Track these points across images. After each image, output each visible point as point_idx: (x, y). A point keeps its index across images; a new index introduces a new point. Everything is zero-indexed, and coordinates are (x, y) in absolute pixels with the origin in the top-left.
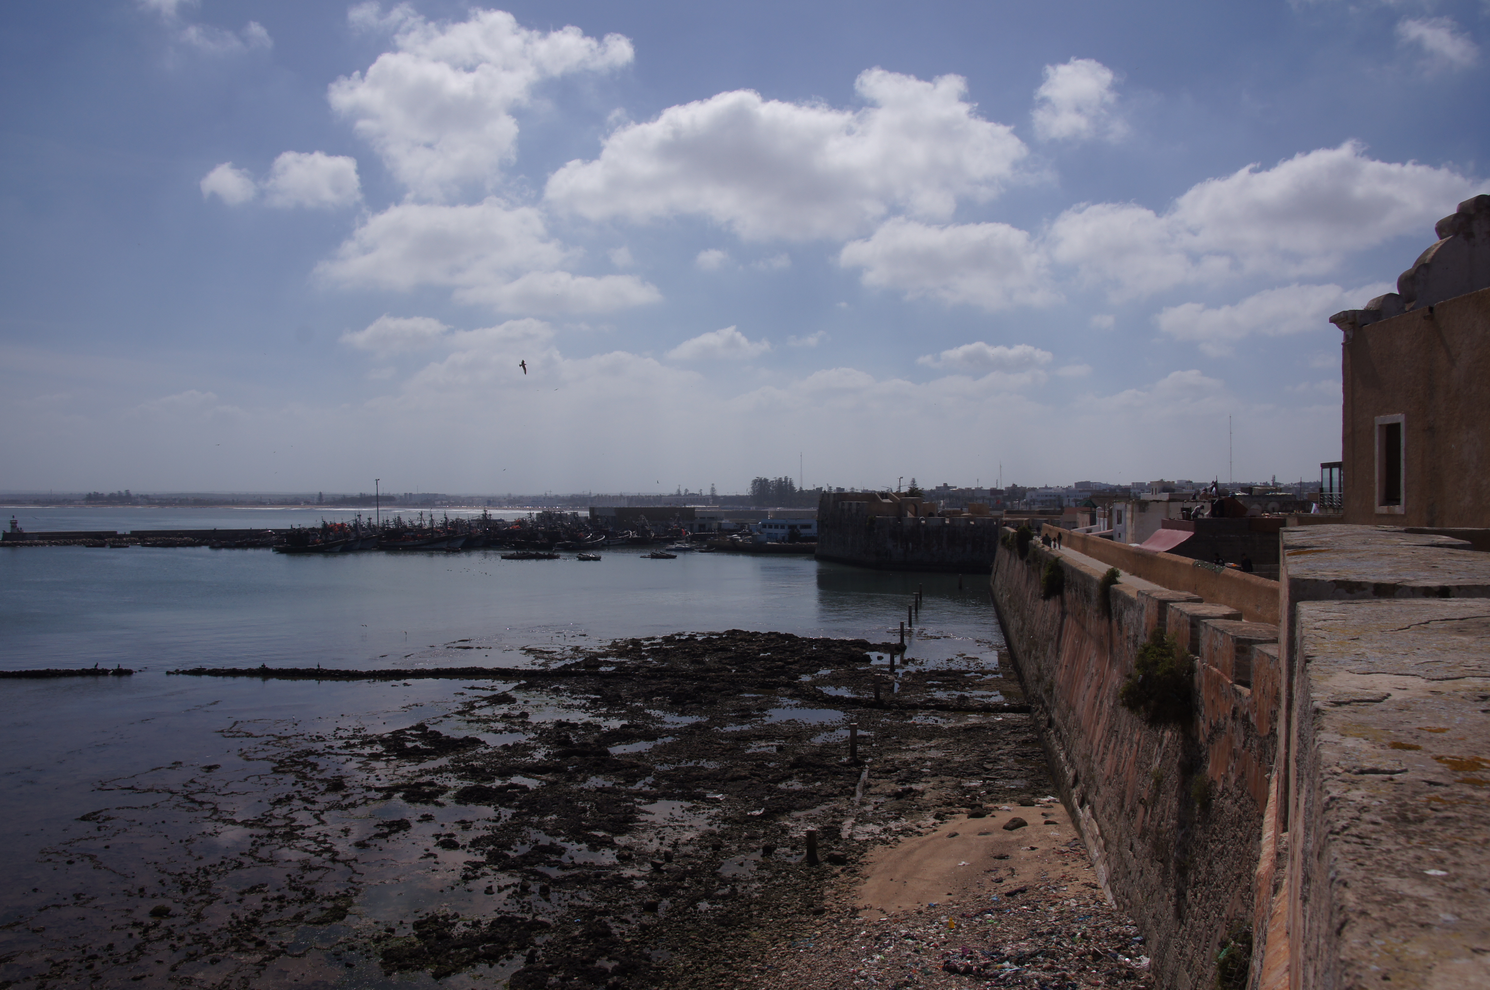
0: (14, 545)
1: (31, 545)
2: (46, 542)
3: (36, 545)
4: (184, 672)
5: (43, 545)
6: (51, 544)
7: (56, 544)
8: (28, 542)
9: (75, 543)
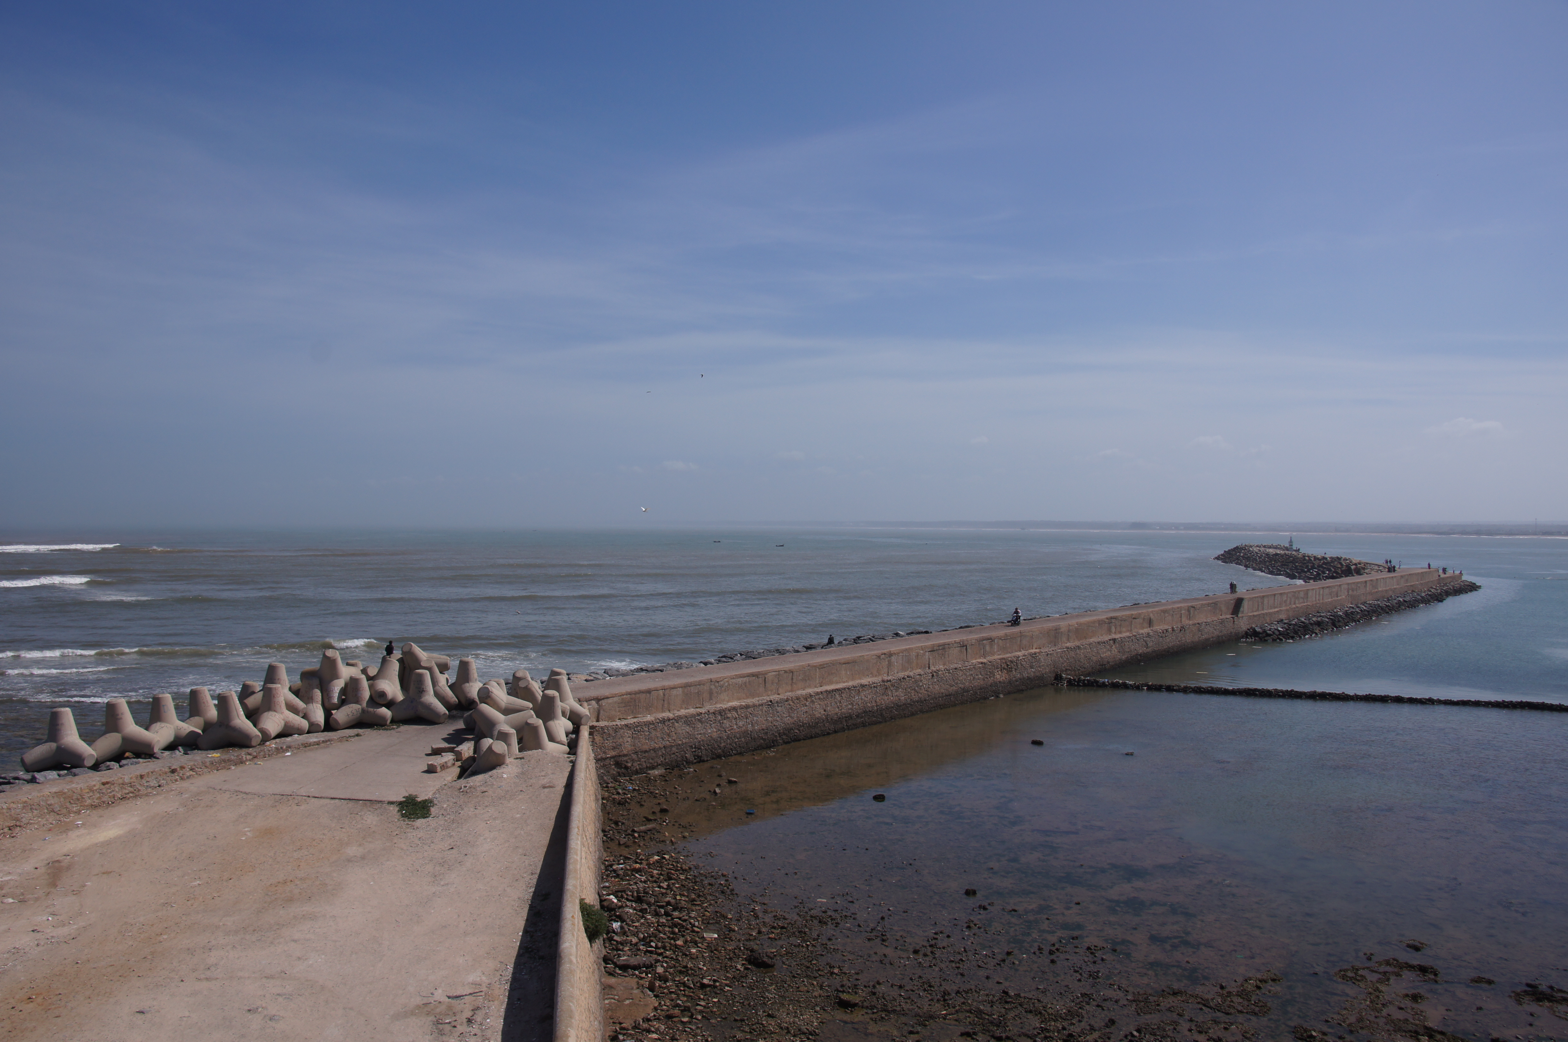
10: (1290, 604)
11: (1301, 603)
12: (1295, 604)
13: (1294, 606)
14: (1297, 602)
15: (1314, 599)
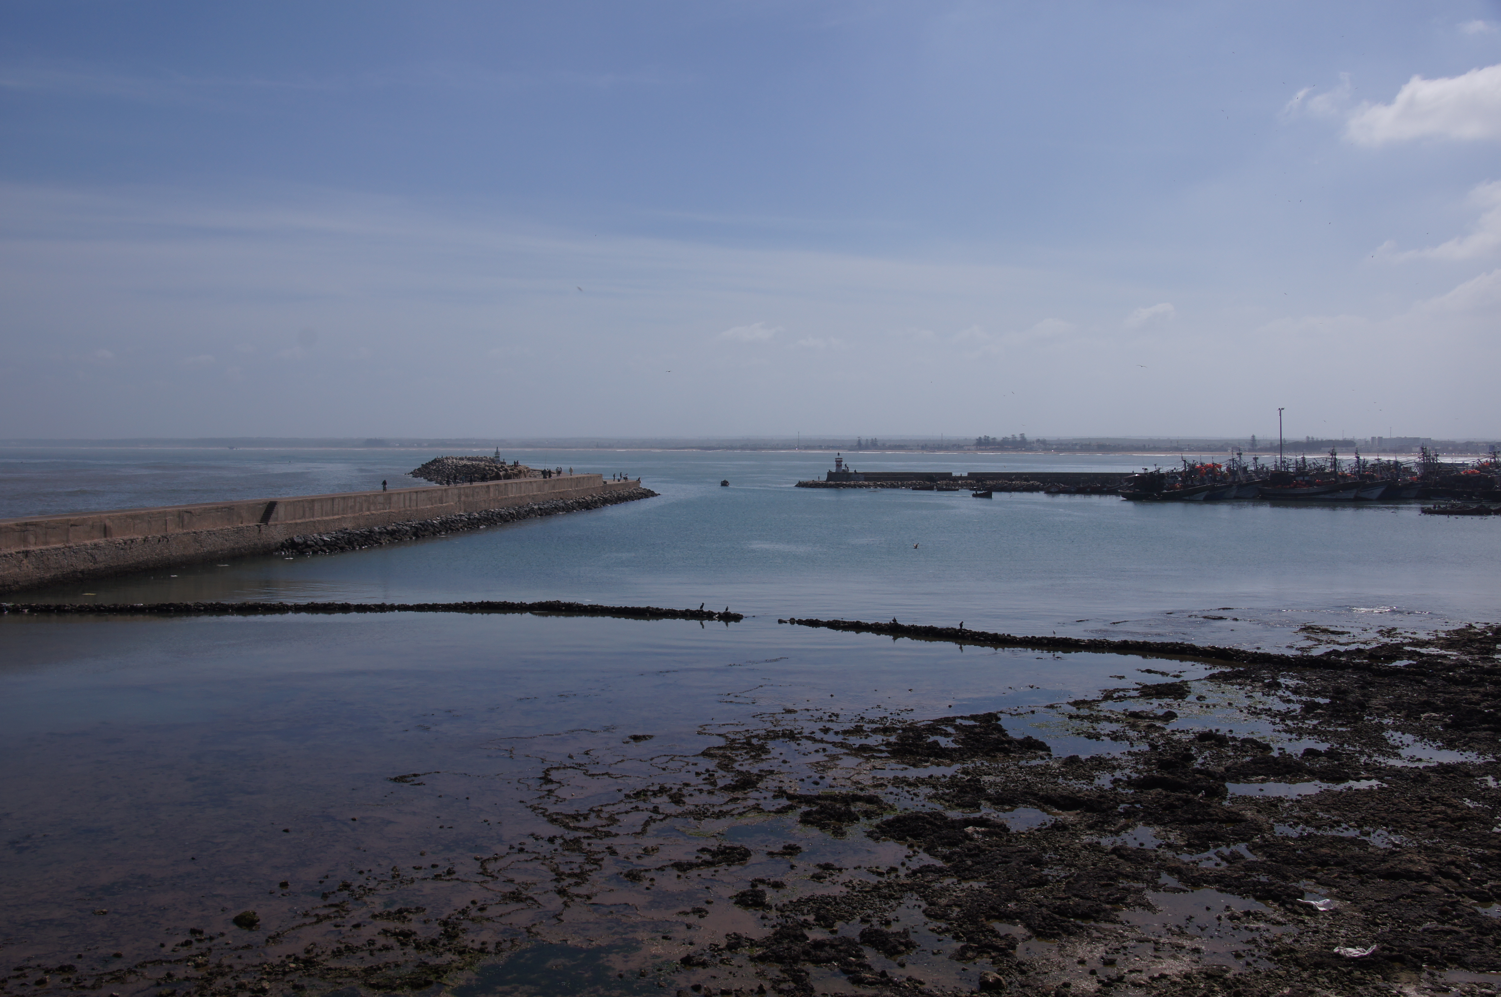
0: (837, 486)
1: (854, 486)
2: (871, 483)
3: (861, 486)
4: (800, 622)
5: (868, 486)
6: (876, 486)
7: (882, 486)
8: (852, 483)
9: (903, 485)
10: (361, 510)
11: (380, 509)
12: (369, 510)
13: (368, 513)
14: (372, 508)
15: (402, 505)
